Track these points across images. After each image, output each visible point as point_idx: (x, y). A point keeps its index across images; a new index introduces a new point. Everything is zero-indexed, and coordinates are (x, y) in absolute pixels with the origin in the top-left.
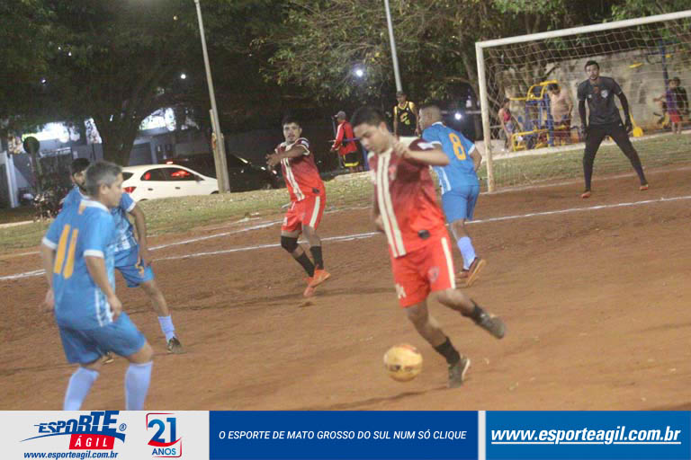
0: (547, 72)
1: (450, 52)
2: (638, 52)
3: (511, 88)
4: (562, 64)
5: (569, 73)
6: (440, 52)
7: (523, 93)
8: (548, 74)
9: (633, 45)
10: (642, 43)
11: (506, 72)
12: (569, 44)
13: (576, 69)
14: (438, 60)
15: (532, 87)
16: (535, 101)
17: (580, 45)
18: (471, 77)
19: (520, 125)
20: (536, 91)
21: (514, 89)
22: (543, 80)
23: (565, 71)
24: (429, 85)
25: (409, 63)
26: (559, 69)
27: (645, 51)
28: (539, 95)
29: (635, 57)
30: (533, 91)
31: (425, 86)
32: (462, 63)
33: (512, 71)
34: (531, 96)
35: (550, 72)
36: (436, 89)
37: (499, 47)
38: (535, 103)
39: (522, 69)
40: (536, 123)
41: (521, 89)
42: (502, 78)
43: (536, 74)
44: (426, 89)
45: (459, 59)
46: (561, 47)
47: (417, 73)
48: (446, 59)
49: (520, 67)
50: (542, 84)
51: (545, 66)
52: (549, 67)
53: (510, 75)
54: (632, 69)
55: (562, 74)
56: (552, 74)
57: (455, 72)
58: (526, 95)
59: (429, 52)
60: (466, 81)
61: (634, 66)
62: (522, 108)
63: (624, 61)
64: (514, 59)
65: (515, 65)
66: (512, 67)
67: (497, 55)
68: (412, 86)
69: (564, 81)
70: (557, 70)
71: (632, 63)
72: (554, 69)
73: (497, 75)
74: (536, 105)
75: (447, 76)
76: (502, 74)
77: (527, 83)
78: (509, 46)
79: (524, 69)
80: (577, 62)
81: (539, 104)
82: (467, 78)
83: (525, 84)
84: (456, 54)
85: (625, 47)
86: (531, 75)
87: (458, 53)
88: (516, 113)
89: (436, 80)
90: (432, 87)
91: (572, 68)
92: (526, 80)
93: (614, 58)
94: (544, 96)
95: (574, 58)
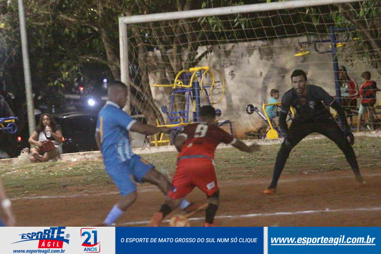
0: (197, 56)
1: (86, 27)
2: (304, 39)
3: (155, 74)
4: (216, 47)
5: (223, 58)
6: (75, 26)
7: (169, 79)
8: (200, 58)
9: (302, 30)
10: (311, 28)
11: (150, 54)
12: (227, 25)
13: (232, 54)
14: (73, 36)
15: (180, 73)
16: (183, 88)
17: (239, 26)
18: (110, 58)
19: (164, 115)
20: (185, 78)
21: (158, 74)
22: (194, 65)
23: (219, 56)
24: (61, 64)
25: (39, 37)
26: (212, 53)
27: (312, 38)
28: (187, 83)
29: (301, 44)
30: (181, 78)
31: (56, 65)
32: (101, 40)
33: (158, 53)
34: (178, 83)
35: (203, 55)
36: (68, 68)
37: (144, 24)
38: (183, 91)
39: (169, 51)
40: (183, 114)
41: (167, 74)
42: (146, 61)
43: (185, 58)
44: (56, 69)
45: (97, 35)
46: (217, 29)
47: (47, 49)
48: (81, 36)
49: (167, 49)
50: (191, 69)
51: (196, 49)
52: (201, 50)
53: (156, 57)
54: (297, 57)
55: (214, 59)
56: (204, 59)
57: (92, 50)
58: (173, 82)
59: (62, 25)
60: (104, 62)
61: (300, 54)
62: (167, 97)
63: (288, 48)
64: (161, 39)
65: (161, 47)
66: (158, 49)
67: (141, 34)
68: (41, 64)
69: (218, 67)
70: (209, 55)
71: (297, 51)
72: (206, 52)
73: (141, 56)
74: (184, 93)
75: (82, 55)
76: (146, 56)
77: (174, 67)
78: (156, 23)
79: (173, 51)
80: (233, 47)
81: (187, 94)
82: (105, 58)
83: (172, 69)
84: (94, 31)
85: (293, 32)
86: (180, 58)
87: (97, 29)
88: (159, 102)
89: (68, 59)
90: (64, 66)
91: (227, 53)
92: (173, 64)
93: (276, 44)
94: (193, 83)
95: (230, 42)
